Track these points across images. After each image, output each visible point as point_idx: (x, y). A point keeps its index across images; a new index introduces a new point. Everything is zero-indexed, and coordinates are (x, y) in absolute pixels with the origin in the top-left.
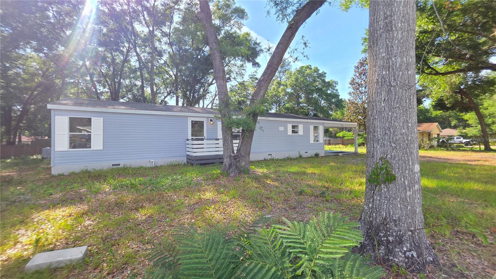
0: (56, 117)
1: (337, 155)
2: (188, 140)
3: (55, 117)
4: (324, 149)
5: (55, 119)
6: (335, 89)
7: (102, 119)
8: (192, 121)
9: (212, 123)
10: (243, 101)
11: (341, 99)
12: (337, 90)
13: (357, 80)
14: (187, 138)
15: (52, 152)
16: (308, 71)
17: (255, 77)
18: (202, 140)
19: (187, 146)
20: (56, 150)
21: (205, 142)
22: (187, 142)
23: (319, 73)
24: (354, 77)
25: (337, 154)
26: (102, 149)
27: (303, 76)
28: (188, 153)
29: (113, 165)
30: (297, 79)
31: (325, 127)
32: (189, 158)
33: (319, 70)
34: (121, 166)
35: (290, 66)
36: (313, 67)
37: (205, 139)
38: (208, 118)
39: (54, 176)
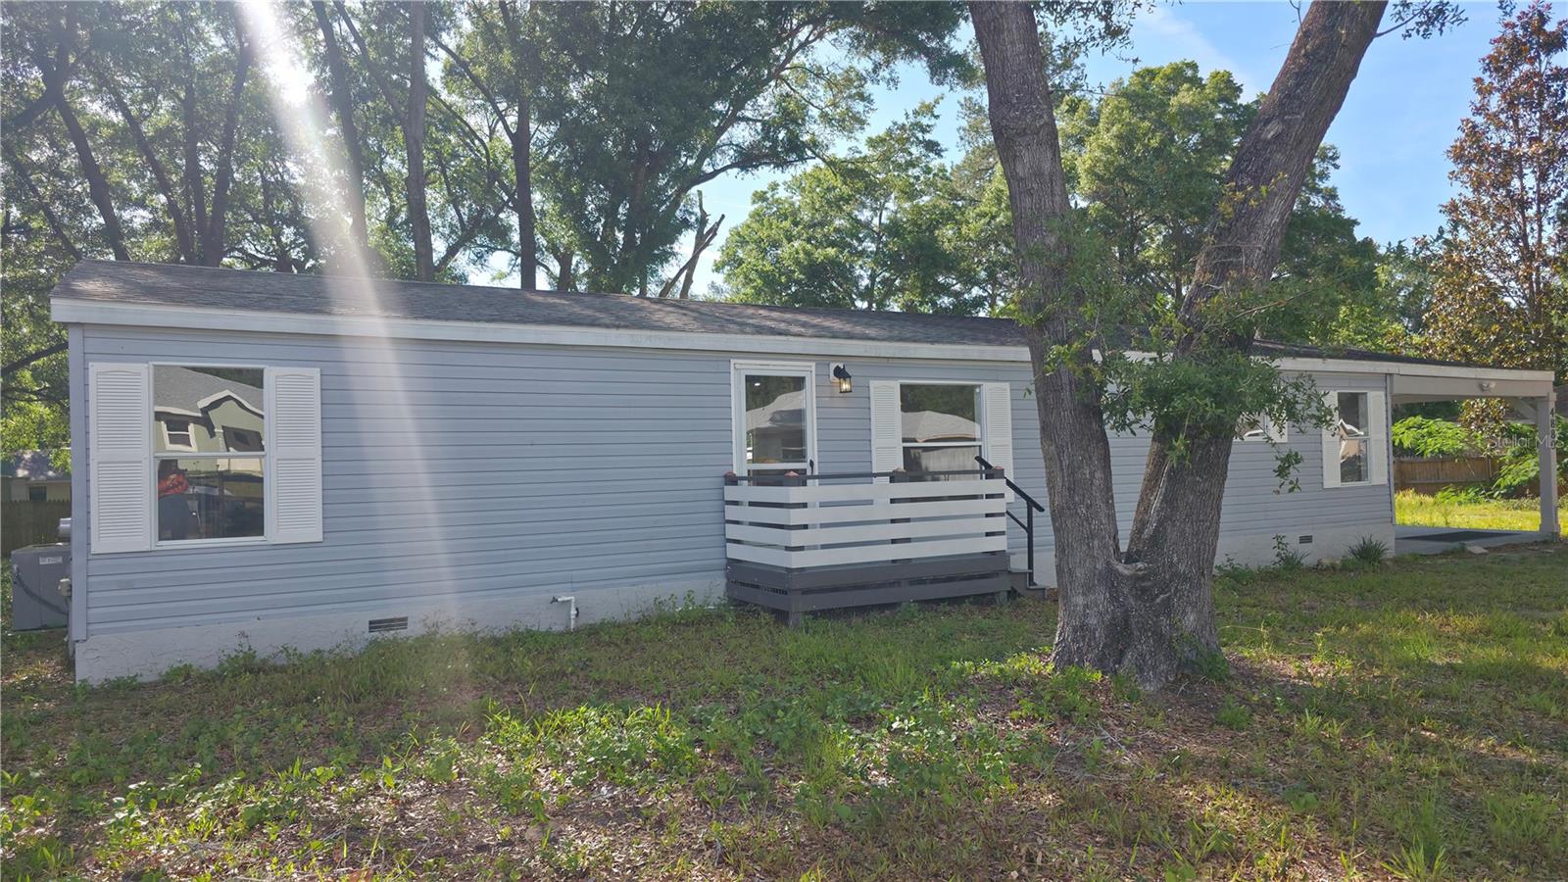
0: (95, 367)
1: (1452, 553)
2: (732, 480)
3: (86, 369)
4: (1392, 519)
5: (86, 376)
6: (1318, 191)
7: (316, 372)
8: (750, 379)
9: (845, 386)
10: (833, 262)
11: (1368, 243)
12: (1331, 195)
13: (1494, 138)
14: (724, 470)
15: (77, 560)
16: (1185, 97)
17: (928, 137)
18: (801, 479)
19: (732, 513)
20: (94, 550)
21: (812, 492)
22: (731, 493)
23: (1238, 107)
24: (1479, 120)
25: (1456, 545)
26: (320, 538)
27: (1159, 125)
28: (734, 552)
29: (374, 625)
30: (1127, 139)
31: (1393, 396)
32: (739, 574)
33: (1239, 89)
34: (414, 630)
35: (1074, 73)
36: (1204, 74)
37: (813, 477)
38: (822, 358)
39: (92, 693)
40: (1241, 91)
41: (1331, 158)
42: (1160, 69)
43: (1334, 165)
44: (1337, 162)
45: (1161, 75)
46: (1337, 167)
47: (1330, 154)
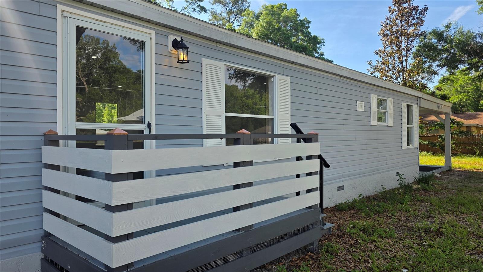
4: (418, 162)
9: (182, 56)
22: (50, 155)
23: (299, 20)
31: (420, 108)
36: (289, 8)
40: (299, 16)
41: (322, 42)
42: (275, 5)
43: (323, 45)
44: (324, 44)
45: (276, 6)
46: (324, 46)
47: (322, 41)
